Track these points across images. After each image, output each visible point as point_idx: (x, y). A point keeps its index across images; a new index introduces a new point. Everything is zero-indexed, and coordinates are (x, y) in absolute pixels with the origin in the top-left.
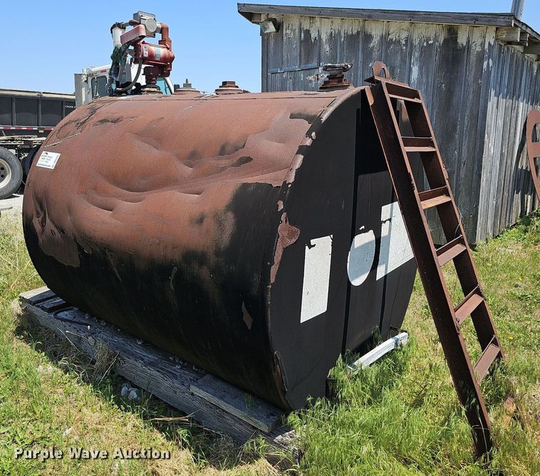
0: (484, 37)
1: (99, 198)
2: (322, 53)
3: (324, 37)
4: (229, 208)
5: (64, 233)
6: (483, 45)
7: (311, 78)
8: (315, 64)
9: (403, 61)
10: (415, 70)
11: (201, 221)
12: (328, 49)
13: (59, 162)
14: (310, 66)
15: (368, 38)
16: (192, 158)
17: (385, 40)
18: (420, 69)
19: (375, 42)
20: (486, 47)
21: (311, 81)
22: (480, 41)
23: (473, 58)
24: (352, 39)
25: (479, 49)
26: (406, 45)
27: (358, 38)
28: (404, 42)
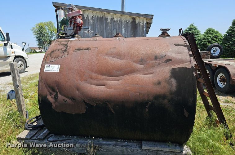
0: (144, 21)
1: (95, 82)
2: (90, 23)
3: (90, 18)
4: (171, 77)
5: (74, 99)
6: (143, 23)
7: (86, 32)
8: (87, 27)
9: (119, 27)
10: (123, 30)
11: (159, 83)
12: (92, 22)
13: (61, 68)
14: (85, 27)
15: (106, 19)
16: (142, 61)
17: (112, 20)
18: (125, 30)
19: (109, 21)
20: (144, 24)
21: (86, 33)
22: (142, 22)
23: (141, 27)
24: (101, 19)
25: (142, 25)
26: (120, 22)
27: (103, 19)
28: (119, 21)
